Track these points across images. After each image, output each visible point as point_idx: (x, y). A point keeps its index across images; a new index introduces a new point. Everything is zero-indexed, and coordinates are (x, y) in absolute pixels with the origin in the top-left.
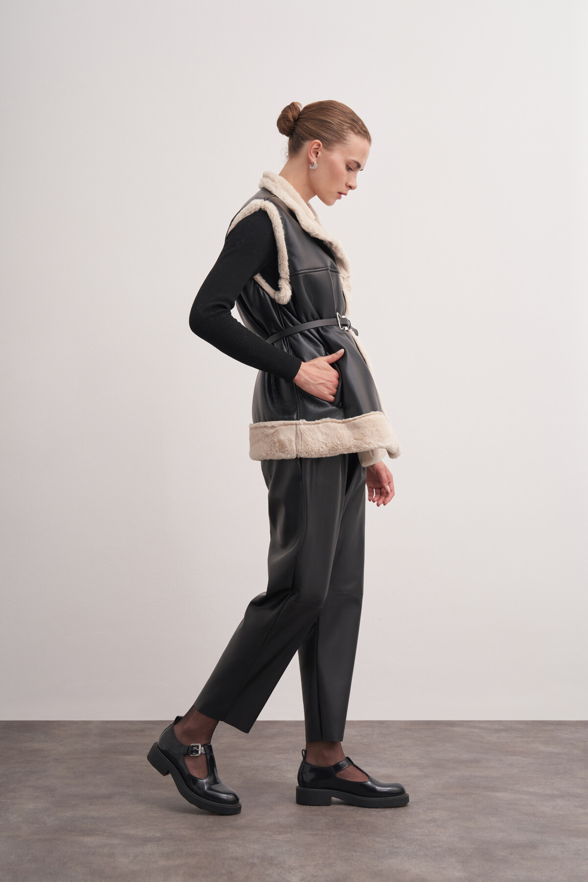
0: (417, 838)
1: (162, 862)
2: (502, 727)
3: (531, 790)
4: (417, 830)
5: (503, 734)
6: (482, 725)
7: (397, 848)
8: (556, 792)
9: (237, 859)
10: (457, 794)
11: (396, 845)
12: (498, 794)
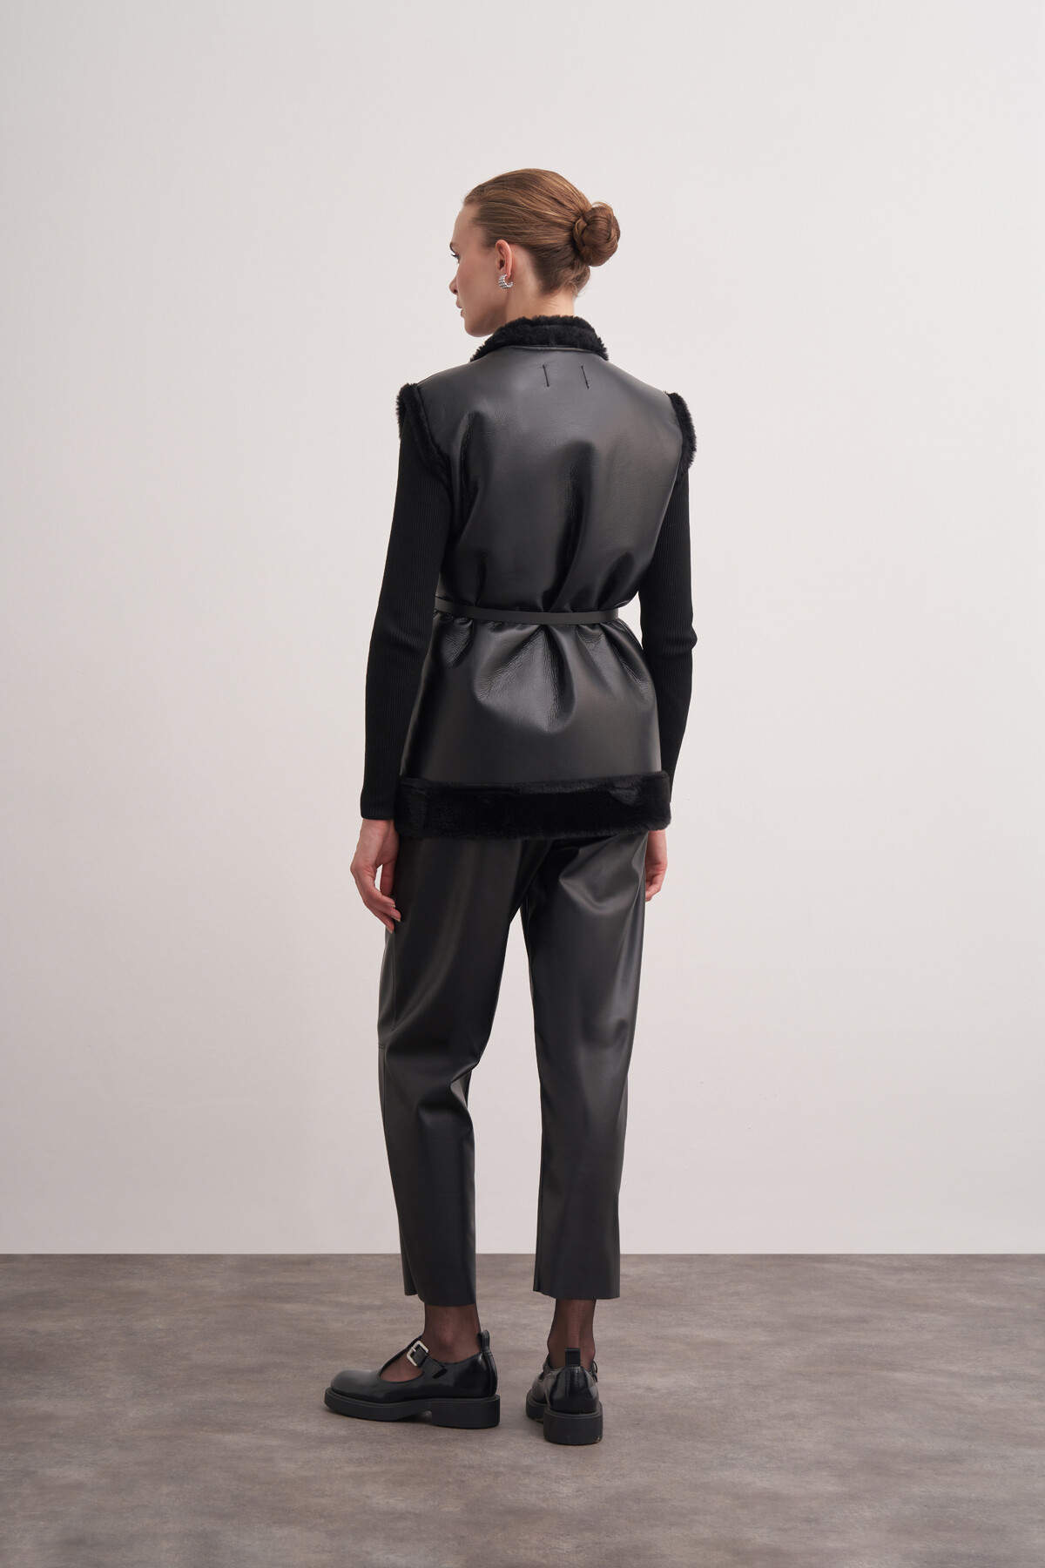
0: (765, 1443)
1: (350, 1469)
2: (905, 1265)
3: (953, 1368)
4: (765, 1431)
5: (908, 1276)
6: (872, 1261)
7: (732, 1459)
8: (994, 1373)
9: (471, 1467)
10: (830, 1373)
11: (730, 1455)
12: (898, 1375)
